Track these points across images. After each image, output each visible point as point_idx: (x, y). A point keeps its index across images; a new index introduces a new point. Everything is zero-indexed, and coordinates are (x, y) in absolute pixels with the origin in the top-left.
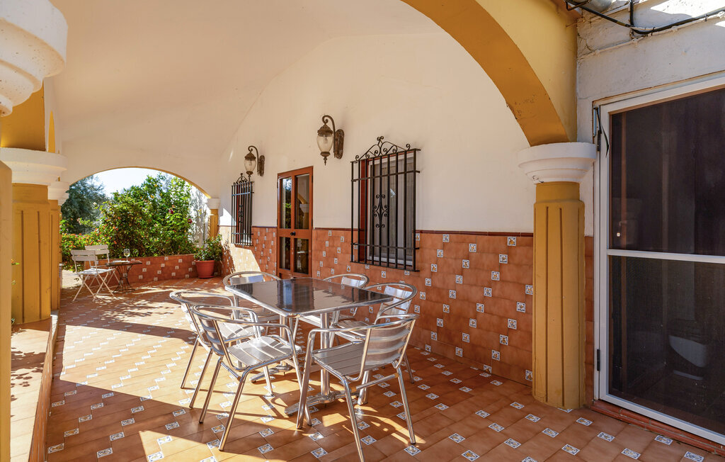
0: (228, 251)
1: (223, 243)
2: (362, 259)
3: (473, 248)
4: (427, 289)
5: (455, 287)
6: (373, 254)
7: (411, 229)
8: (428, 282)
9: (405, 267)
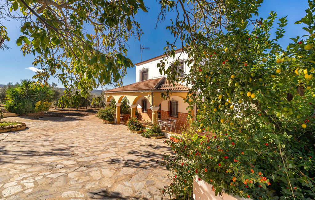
0: (140, 114)
1: (138, 112)
2: (170, 116)
3: (184, 115)
4: (179, 120)
5: (182, 120)
6: (172, 115)
7: (177, 112)
8: (179, 119)
9: (176, 117)
